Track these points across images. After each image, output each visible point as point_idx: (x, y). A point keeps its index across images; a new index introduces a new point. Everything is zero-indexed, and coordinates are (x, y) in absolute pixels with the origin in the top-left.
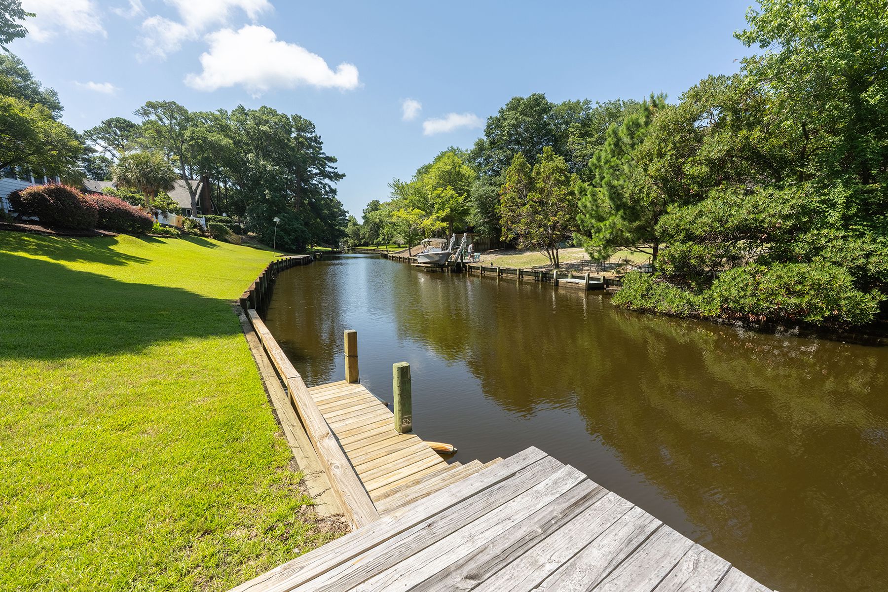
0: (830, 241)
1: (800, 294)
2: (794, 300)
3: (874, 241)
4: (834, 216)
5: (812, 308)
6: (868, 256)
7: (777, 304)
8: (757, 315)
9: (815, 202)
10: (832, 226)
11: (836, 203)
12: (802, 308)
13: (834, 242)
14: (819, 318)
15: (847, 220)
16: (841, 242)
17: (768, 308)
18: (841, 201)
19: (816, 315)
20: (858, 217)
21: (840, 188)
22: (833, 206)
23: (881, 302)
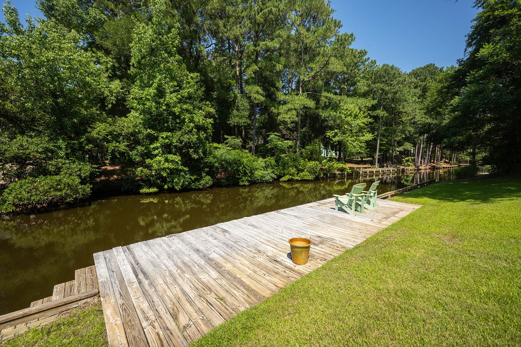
0: (63, 164)
1: (61, 190)
2: (59, 193)
3: (80, 164)
4: (62, 153)
5: (67, 195)
6: (80, 170)
7: (51, 197)
8: (41, 204)
9: (51, 146)
10: (62, 158)
11: (62, 147)
12: (63, 196)
13: (66, 165)
14: (71, 199)
15: (67, 156)
16: (68, 165)
17: (47, 199)
18: (64, 147)
19: (69, 198)
20: (71, 154)
21: (61, 141)
22: (60, 149)
23: (91, 188)
